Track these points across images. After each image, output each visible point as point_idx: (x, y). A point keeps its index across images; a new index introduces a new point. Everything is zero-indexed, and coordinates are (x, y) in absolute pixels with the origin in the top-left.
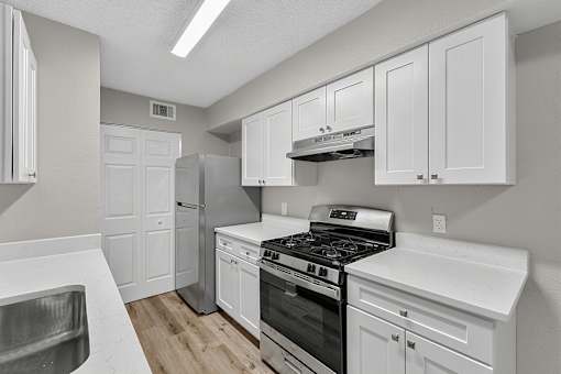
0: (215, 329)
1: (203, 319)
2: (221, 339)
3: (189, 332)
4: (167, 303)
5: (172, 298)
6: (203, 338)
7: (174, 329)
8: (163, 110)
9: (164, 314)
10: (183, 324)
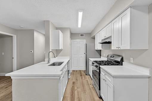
0: (87, 78)
1: (86, 76)
2: (88, 79)
3: (83, 77)
4: (82, 72)
5: (83, 71)
6: (85, 78)
7: (81, 76)
8: (82, 35)
9: (81, 73)
10: (83, 75)
